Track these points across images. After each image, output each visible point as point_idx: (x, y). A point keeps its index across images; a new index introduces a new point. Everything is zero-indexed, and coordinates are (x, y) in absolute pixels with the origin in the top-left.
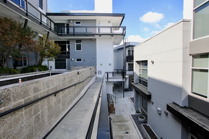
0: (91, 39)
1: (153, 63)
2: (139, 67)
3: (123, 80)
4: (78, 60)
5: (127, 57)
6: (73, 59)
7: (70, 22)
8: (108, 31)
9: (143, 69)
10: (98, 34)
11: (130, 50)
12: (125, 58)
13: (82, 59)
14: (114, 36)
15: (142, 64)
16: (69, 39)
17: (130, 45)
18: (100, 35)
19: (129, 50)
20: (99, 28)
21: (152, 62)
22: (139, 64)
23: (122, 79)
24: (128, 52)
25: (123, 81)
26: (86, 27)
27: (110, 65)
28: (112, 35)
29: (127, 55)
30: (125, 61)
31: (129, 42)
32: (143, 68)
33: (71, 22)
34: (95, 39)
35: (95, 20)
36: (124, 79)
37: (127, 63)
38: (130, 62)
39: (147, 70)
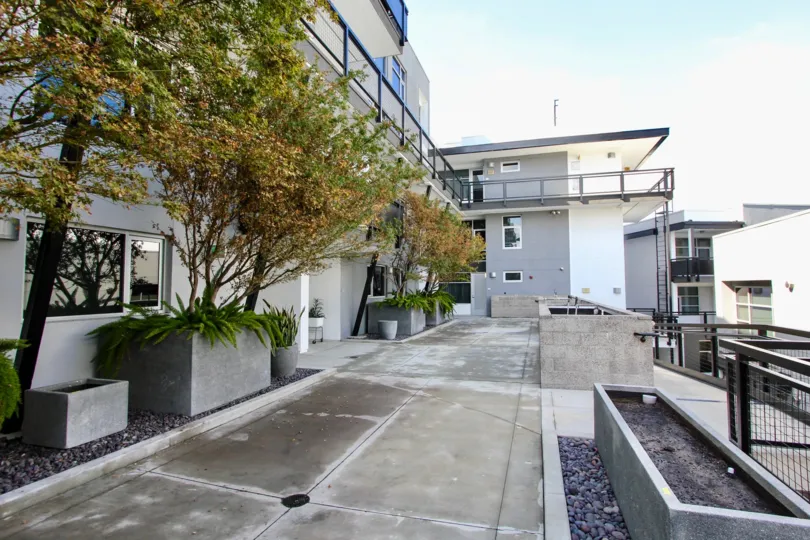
0: (551, 212)
1: (791, 290)
2: (738, 301)
3: (669, 344)
4: (510, 277)
5: (672, 264)
6: (494, 275)
7: (488, 164)
8: (612, 186)
9: (755, 308)
10: (578, 199)
11: (686, 240)
12: (663, 269)
13: (521, 273)
14: (631, 199)
15: (750, 292)
16: (484, 215)
17: (686, 219)
18: (585, 200)
19: (683, 236)
20: (581, 178)
21: (787, 285)
22: (737, 290)
23: (667, 340)
24: (677, 245)
25: (667, 346)
26: (542, 180)
27: (616, 291)
28: (626, 198)
29: (673, 256)
30: (662, 278)
31: (682, 212)
32: (752, 302)
33: (492, 165)
34: (565, 213)
35: (564, 155)
36: (673, 341)
37: (675, 287)
38: (689, 280)
39: (770, 309)
